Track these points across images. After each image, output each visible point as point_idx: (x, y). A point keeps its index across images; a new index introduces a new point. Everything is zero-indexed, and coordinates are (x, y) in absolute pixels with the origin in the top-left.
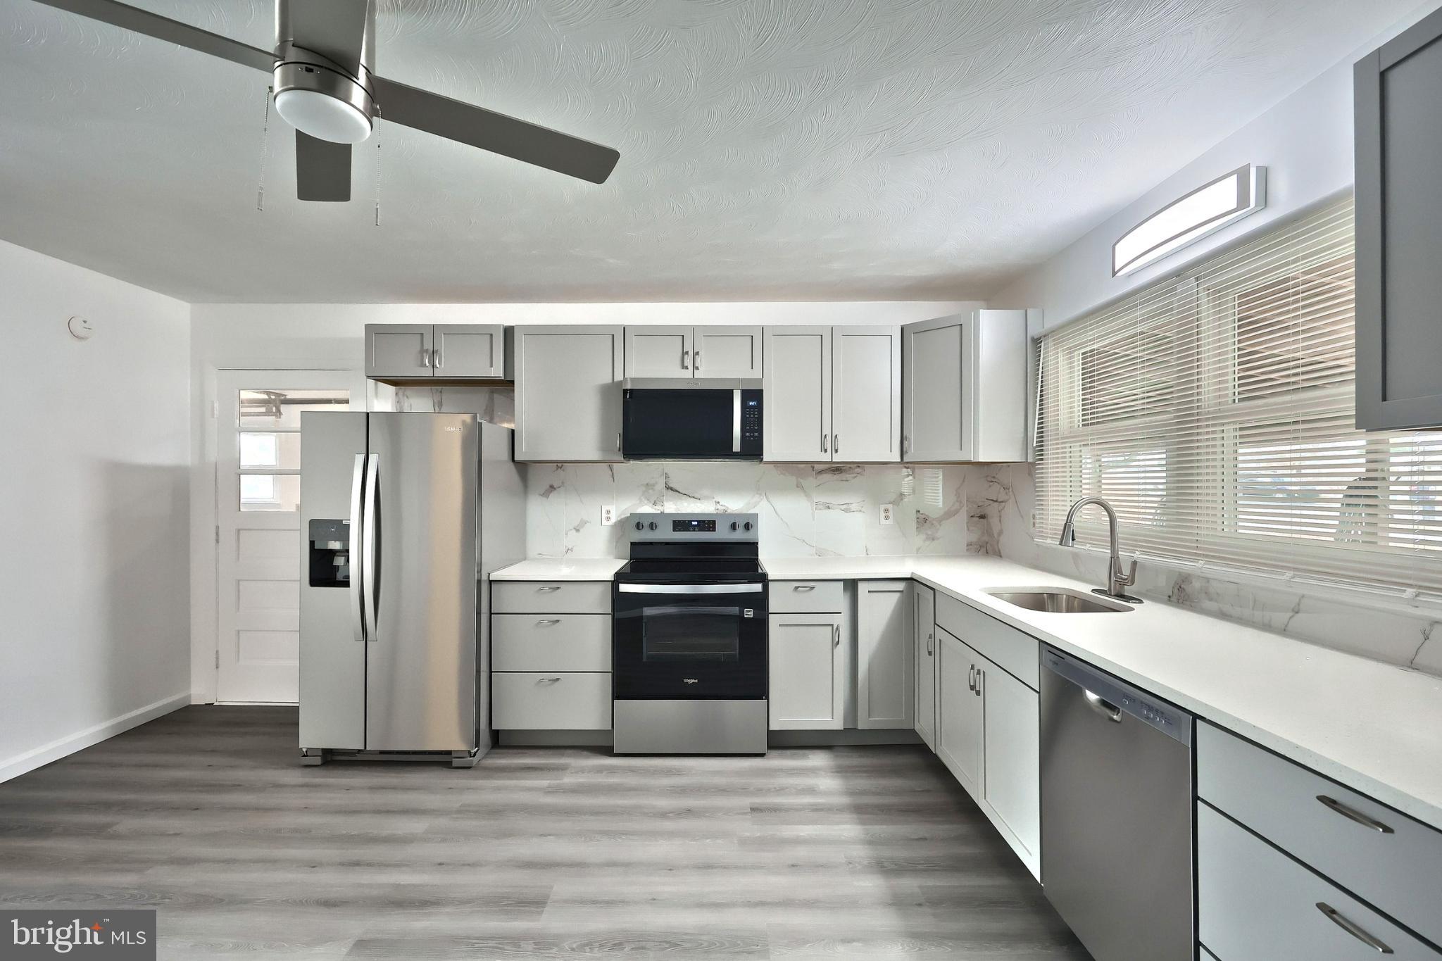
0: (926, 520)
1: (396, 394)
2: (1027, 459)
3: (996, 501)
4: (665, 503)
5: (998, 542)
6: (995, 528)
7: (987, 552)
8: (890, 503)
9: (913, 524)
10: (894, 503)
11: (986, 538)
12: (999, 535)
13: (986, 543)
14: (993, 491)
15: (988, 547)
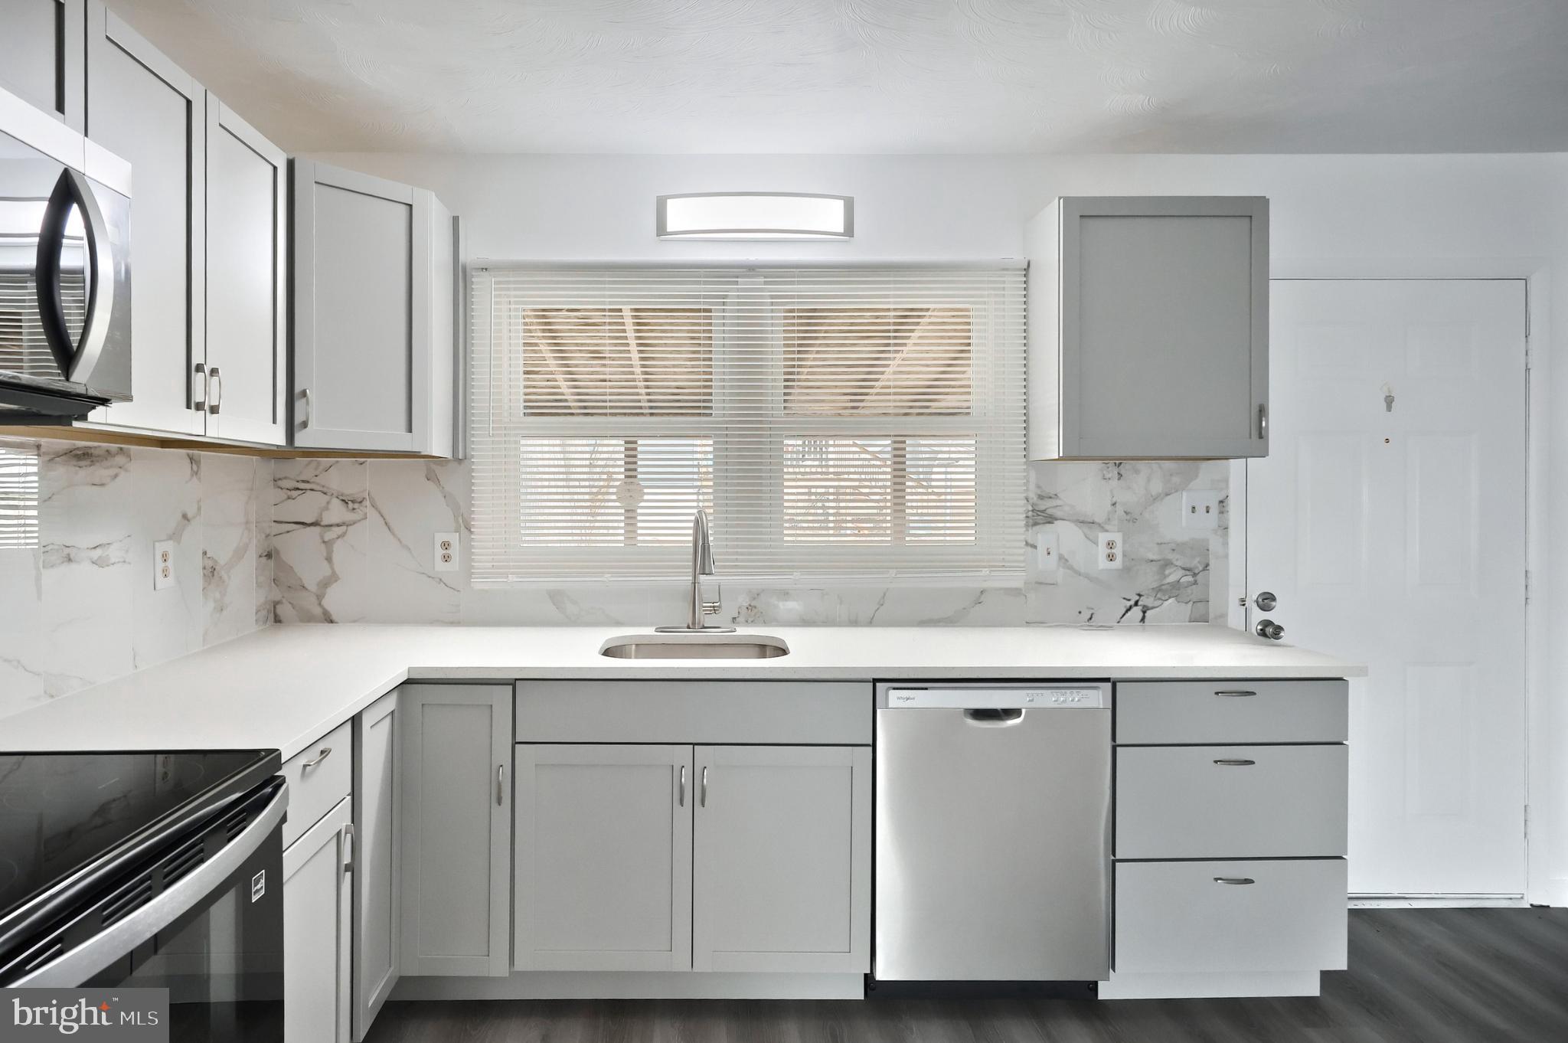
0: (212, 572)
5: (320, 598)
6: (310, 572)
7: (277, 620)
8: (170, 538)
9: (199, 582)
10: (175, 536)
11: (276, 595)
12: (326, 584)
13: (276, 604)
14: (306, 507)
15: (284, 610)
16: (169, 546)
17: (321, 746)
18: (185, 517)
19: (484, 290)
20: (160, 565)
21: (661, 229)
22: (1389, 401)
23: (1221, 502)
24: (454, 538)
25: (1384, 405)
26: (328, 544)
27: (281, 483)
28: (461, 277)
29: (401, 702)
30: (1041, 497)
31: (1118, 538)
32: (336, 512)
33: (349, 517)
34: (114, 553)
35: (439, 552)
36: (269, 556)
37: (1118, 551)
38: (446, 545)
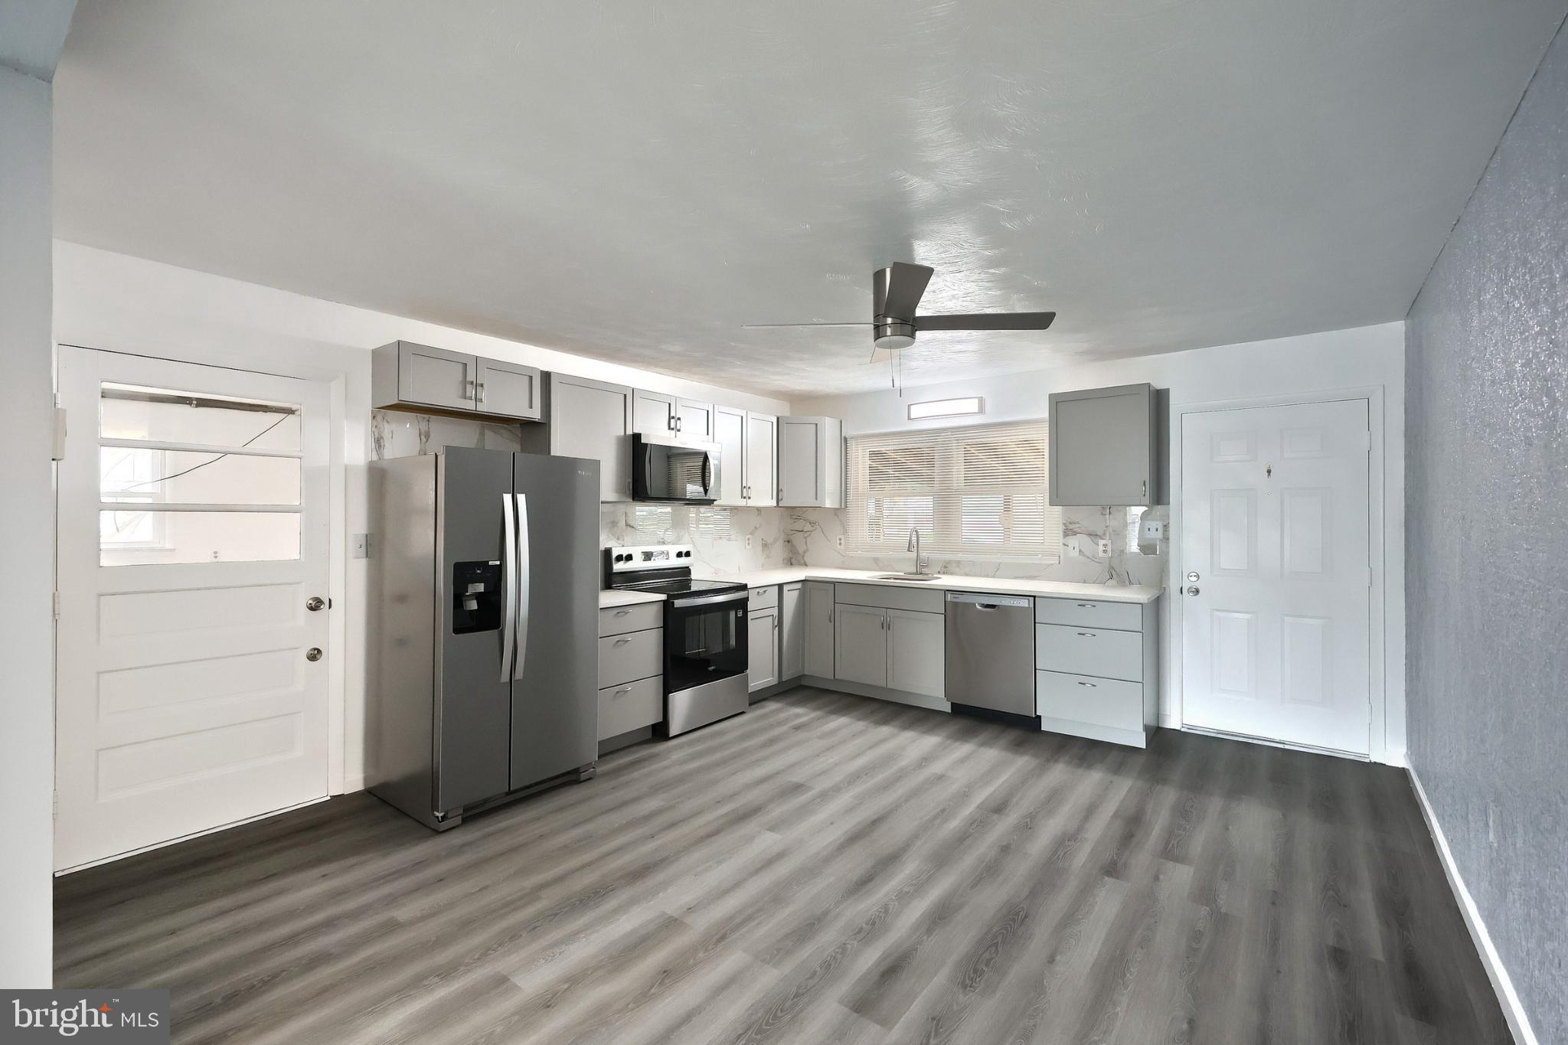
0: (766, 545)
1: (374, 417)
2: (841, 506)
3: (802, 531)
4: (625, 538)
5: (803, 556)
6: (801, 549)
7: (791, 564)
8: (750, 534)
9: (760, 548)
10: (752, 533)
11: (791, 555)
12: (805, 552)
13: (791, 558)
14: (798, 525)
15: (793, 561)
16: (750, 536)
17: (765, 589)
18: (756, 528)
19: (852, 445)
20: (747, 542)
21: (909, 418)
22: (1269, 472)
23: (1165, 526)
24: (842, 537)
25: (1267, 474)
26: (806, 538)
27: (793, 517)
28: (845, 441)
29: (803, 586)
30: (1070, 523)
31: (1109, 543)
32: (808, 527)
33: (812, 529)
34: (733, 537)
35: (838, 542)
36: (788, 542)
37: (1109, 548)
38: (840, 539)
